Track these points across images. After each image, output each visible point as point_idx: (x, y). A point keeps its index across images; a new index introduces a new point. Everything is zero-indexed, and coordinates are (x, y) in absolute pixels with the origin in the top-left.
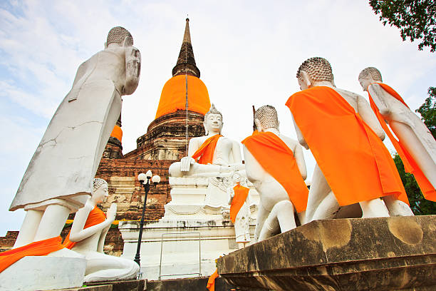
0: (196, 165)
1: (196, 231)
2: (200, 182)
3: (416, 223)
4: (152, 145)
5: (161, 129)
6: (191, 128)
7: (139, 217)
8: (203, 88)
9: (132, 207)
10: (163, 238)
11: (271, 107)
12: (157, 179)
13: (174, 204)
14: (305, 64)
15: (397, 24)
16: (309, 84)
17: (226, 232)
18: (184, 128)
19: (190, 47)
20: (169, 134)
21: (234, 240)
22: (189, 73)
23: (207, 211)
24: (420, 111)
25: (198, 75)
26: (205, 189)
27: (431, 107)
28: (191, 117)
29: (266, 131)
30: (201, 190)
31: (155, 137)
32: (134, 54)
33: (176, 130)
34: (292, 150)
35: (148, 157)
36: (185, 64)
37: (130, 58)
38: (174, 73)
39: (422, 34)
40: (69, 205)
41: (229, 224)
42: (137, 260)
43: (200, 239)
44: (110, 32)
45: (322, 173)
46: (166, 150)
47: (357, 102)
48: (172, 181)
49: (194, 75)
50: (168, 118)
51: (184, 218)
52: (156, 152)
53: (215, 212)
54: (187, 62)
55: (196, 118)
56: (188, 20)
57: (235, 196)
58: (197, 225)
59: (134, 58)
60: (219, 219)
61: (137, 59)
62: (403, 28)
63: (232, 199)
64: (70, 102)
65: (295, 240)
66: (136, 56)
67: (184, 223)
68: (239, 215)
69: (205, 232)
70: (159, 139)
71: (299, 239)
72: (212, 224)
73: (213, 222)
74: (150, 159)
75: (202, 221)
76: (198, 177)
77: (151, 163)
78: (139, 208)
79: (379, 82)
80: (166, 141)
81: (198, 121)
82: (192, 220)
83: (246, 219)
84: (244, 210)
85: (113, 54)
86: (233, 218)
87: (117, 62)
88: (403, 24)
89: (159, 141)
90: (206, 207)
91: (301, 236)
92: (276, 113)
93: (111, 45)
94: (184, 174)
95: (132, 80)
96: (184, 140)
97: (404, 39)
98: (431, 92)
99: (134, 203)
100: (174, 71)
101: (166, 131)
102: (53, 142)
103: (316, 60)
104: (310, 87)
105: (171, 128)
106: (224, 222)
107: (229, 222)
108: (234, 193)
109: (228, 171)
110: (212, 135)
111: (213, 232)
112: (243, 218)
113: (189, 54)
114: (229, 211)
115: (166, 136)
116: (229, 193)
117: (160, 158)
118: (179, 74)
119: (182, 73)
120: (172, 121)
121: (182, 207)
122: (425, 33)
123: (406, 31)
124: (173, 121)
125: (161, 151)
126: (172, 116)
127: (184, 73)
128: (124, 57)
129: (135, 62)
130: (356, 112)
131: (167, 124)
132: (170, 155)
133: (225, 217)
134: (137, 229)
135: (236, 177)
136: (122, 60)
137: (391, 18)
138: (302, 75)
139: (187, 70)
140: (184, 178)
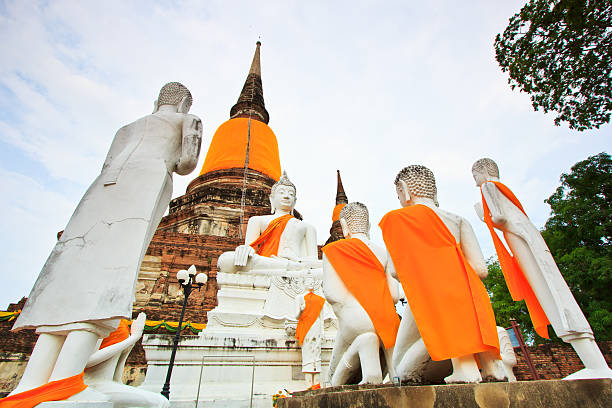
0: (256, 257)
1: (249, 354)
2: (259, 281)
3: (504, 392)
4: (192, 213)
5: (208, 191)
6: (249, 193)
7: (161, 316)
8: (272, 139)
9: (154, 300)
10: (203, 360)
11: (362, 206)
12: (202, 278)
13: (221, 311)
14: (405, 171)
15: (528, 89)
16: (408, 198)
17: (290, 355)
18: (240, 193)
19: (259, 81)
20: (218, 198)
21: (299, 368)
22: (254, 116)
23: (267, 323)
24: (550, 201)
25: (266, 119)
26: (265, 292)
27: (564, 198)
28: (251, 178)
29: (353, 236)
30: (260, 294)
31: (197, 200)
32: (194, 126)
33: (228, 194)
34: (384, 265)
35: (184, 229)
36: (249, 104)
37: (189, 132)
38: (232, 113)
39: (557, 106)
40: (99, 331)
41: (294, 346)
42: (166, 392)
43: (254, 364)
44: (163, 89)
45: (413, 316)
46: (211, 221)
47: (460, 228)
48: (221, 277)
49: (260, 119)
50: (218, 175)
51: (234, 332)
52: (197, 222)
53: (276, 326)
54: (252, 101)
55: (258, 179)
56: (259, 44)
57: (306, 309)
58: (251, 345)
59: (194, 132)
60: (280, 336)
61: (198, 133)
62: (534, 94)
63: (302, 312)
64: (106, 185)
65: (376, 403)
66: (197, 129)
67: (234, 341)
68: (310, 335)
69: (261, 355)
70: (203, 205)
71: (380, 403)
72: (271, 344)
73: (272, 341)
74: (186, 232)
75: (259, 340)
76: (257, 274)
77: (188, 239)
78: (163, 303)
79: (495, 179)
80: (212, 208)
81: (260, 184)
82: (244, 336)
83: (318, 341)
84: (316, 328)
85: (167, 122)
86: (301, 338)
87: (171, 133)
88: (535, 90)
89: (202, 207)
90: (265, 318)
91: (383, 401)
92: (367, 214)
93: (162, 108)
94: (239, 269)
95: (189, 162)
96: (239, 210)
97: (536, 109)
98: (564, 179)
99: (157, 296)
100: (233, 111)
101: (214, 194)
102: (81, 241)
103: (418, 170)
104: (408, 202)
105: (221, 191)
106: (288, 343)
107: (295, 343)
108: (304, 305)
109: (298, 268)
110: (279, 214)
111: (272, 355)
112: (314, 339)
113: (256, 91)
114: (295, 326)
115: (214, 201)
116: (298, 303)
117: (201, 232)
118: (239, 116)
119: (244, 115)
120: (223, 180)
121: (232, 316)
122: (561, 104)
123: (538, 98)
124: (225, 180)
125: (204, 222)
126: (225, 174)
127: (247, 116)
128: (180, 127)
129: (195, 137)
130: (458, 242)
131: (216, 184)
132: (217, 229)
133: (290, 334)
134: (168, 347)
135: (309, 282)
136: (179, 132)
137: (521, 81)
138: (401, 185)
139: (251, 111)
140: (237, 275)
